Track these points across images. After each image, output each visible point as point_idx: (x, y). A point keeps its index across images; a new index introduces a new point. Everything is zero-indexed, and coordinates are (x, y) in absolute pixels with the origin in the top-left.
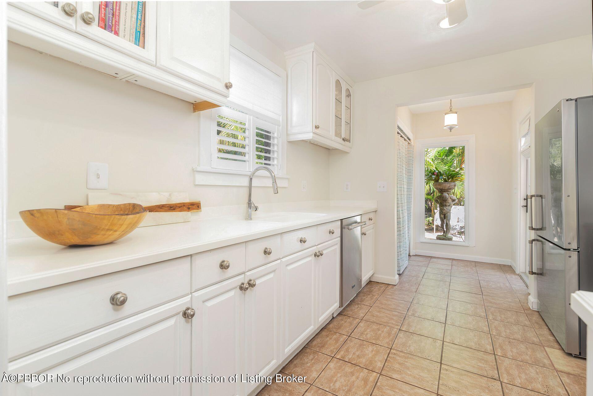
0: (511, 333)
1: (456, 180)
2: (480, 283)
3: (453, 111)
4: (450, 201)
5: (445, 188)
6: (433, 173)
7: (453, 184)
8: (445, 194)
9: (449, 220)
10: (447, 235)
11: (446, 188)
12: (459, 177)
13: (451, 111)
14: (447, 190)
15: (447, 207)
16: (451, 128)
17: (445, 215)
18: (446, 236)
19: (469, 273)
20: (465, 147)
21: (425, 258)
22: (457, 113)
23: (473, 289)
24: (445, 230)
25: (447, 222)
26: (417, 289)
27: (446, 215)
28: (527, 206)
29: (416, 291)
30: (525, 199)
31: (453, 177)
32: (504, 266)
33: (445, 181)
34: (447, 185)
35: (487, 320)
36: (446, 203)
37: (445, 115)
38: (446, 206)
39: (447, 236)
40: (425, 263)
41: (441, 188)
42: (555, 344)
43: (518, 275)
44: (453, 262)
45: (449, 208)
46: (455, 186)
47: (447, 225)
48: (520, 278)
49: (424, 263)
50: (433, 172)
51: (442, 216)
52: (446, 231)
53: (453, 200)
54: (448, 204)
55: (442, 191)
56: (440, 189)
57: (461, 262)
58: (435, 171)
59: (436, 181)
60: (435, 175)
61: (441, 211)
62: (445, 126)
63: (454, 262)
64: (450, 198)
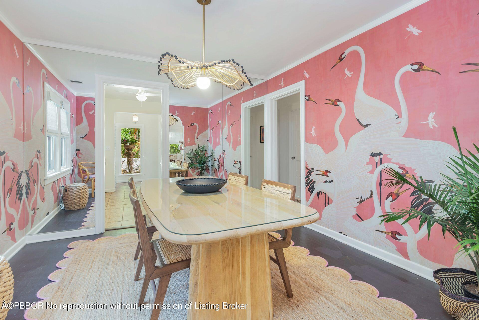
1: (135, 144)
3: (136, 115)
4: (132, 154)
8: (130, 151)
9: (132, 165)
12: (136, 142)
14: (131, 149)
17: (130, 162)
25: (131, 165)
31: (133, 143)
33: (130, 144)
34: (131, 146)
38: (130, 157)
41: (128, 148)
45: (132, 158)
46: (135, 147)
47: (131, 167)
50: (123, 139)
51: (129, 163)
52: (131, 170)
53: (134, 154)
55: (128, 150)
58: (125, 139)
59: (125, 144)
60: (125, 141)
61: (128, 160)
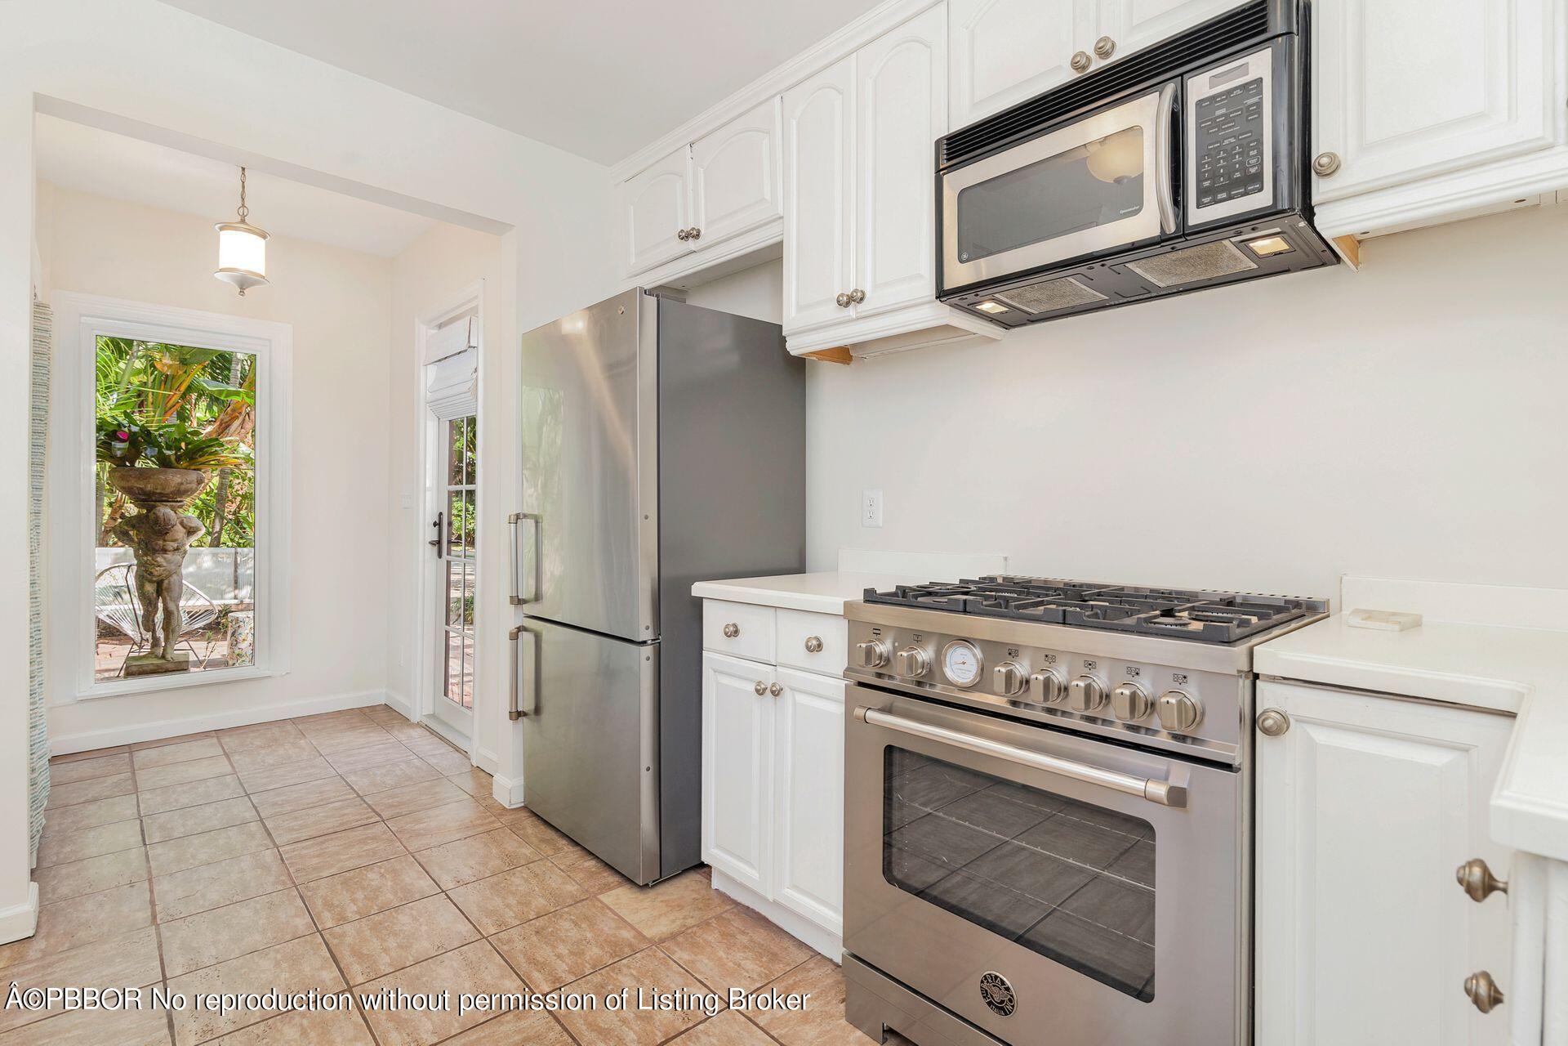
0: (522, 904)
1: (203, 463)
2: (350, 786)
3: (247, 224)
4: (180, 532)
5: (164, 489)
6: (115, 432)
7: (193, 476)
8: (164, 510)
10: (169, 650)
11: (167, 491)
12: (216, 454)
13: (242, 222)
14: (173, 497)
15: (169, 556)
16: (245, 283)
17: (160, 584)
18: (163, 657)
19: (298, 761)
20: (258, 358)
21: (104, 759)
22: (264, 237)
23: (346, 811)
24: (160, 634)
25: (170, 604)
26: (152, 903)
27: (166, 582)
28: (439, 542)
29: (154, 917)
30: (435, 524)
31: (192, 451)
32: (372, 708)
33: (165, 465)
34: (174, 478)
35: (446, 895)
36: (165, 541)
37: (221, 229)
38: (165, 551)
39: (169, 657)
40: (115, 779)
41: (149, 488)
42: (605, 874)
43: (419, 725)
44: (222, 741)
45: (177, 557)
46: (200, 482)
47: (168, 615)
48: (429, 733)
49: (110, 781)
50: (111, 429)
51: (150, 588)
52: (167, 638)
53: (191, 532)
54: (171, 545)
56: (145, 493)
57: (251, 735)
58: (120, 425)
59: (126, 462)
60: (123, 441)
61: (146, 571)
62: (221, 270)
63: (229, 742)
64: (182, 523)
